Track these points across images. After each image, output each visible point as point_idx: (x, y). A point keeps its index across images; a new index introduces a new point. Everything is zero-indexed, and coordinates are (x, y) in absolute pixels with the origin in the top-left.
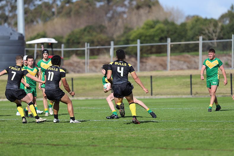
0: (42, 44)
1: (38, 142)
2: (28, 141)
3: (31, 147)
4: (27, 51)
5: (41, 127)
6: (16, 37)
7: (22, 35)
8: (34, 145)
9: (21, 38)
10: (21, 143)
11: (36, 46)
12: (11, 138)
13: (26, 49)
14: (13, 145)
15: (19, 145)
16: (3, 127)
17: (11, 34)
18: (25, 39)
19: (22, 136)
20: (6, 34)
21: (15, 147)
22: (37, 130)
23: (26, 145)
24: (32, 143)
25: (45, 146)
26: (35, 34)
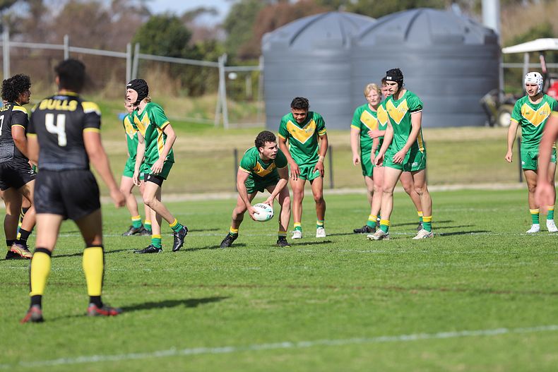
0: (543, 52)
1: (531, 289)
2: (506, 284)
3: (513, 299)
4: (506, 70)
5: (538, 251)
6: (478, 38)
7: (492, 31)
8: (521, 296)
9: (492, 40)
10: (491, 291)
11: (527, 57)
12: (467, 277)
13: (503, 65)
14: (472, 295)
15: (485, 296)
16: (448, 252)
17: (467, 30)
18: (501, 42)
19: (493, 273)
20: (455, 31)
21: (477, 299)
22: (528, 258)
23: (502, 296)
24: (517, 289)
25: (547, 298)
26: (525, 29)
